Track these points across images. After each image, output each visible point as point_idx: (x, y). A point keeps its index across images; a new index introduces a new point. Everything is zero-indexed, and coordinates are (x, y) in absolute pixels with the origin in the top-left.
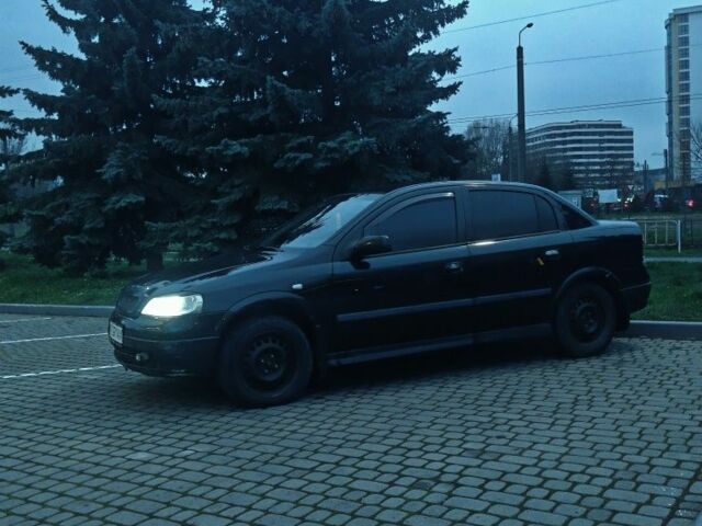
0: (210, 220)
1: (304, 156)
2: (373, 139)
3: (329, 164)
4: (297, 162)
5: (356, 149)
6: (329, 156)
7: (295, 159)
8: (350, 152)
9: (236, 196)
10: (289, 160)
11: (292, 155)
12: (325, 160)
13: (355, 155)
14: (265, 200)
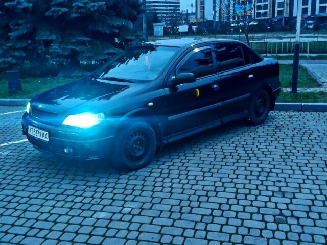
0: (8, 45)
1: (64, 10)
2: (104, 3)
3: (79, 15)
4: (60, 13)
5: (96, 8)
6: (79, 11)
7: (58, 11)
8: (92, 9)
9: (23, 31)
10: (54, 11)
11: (57, 9)
12: (76, 12)
13: (95, 11)
14: (42, 34)
